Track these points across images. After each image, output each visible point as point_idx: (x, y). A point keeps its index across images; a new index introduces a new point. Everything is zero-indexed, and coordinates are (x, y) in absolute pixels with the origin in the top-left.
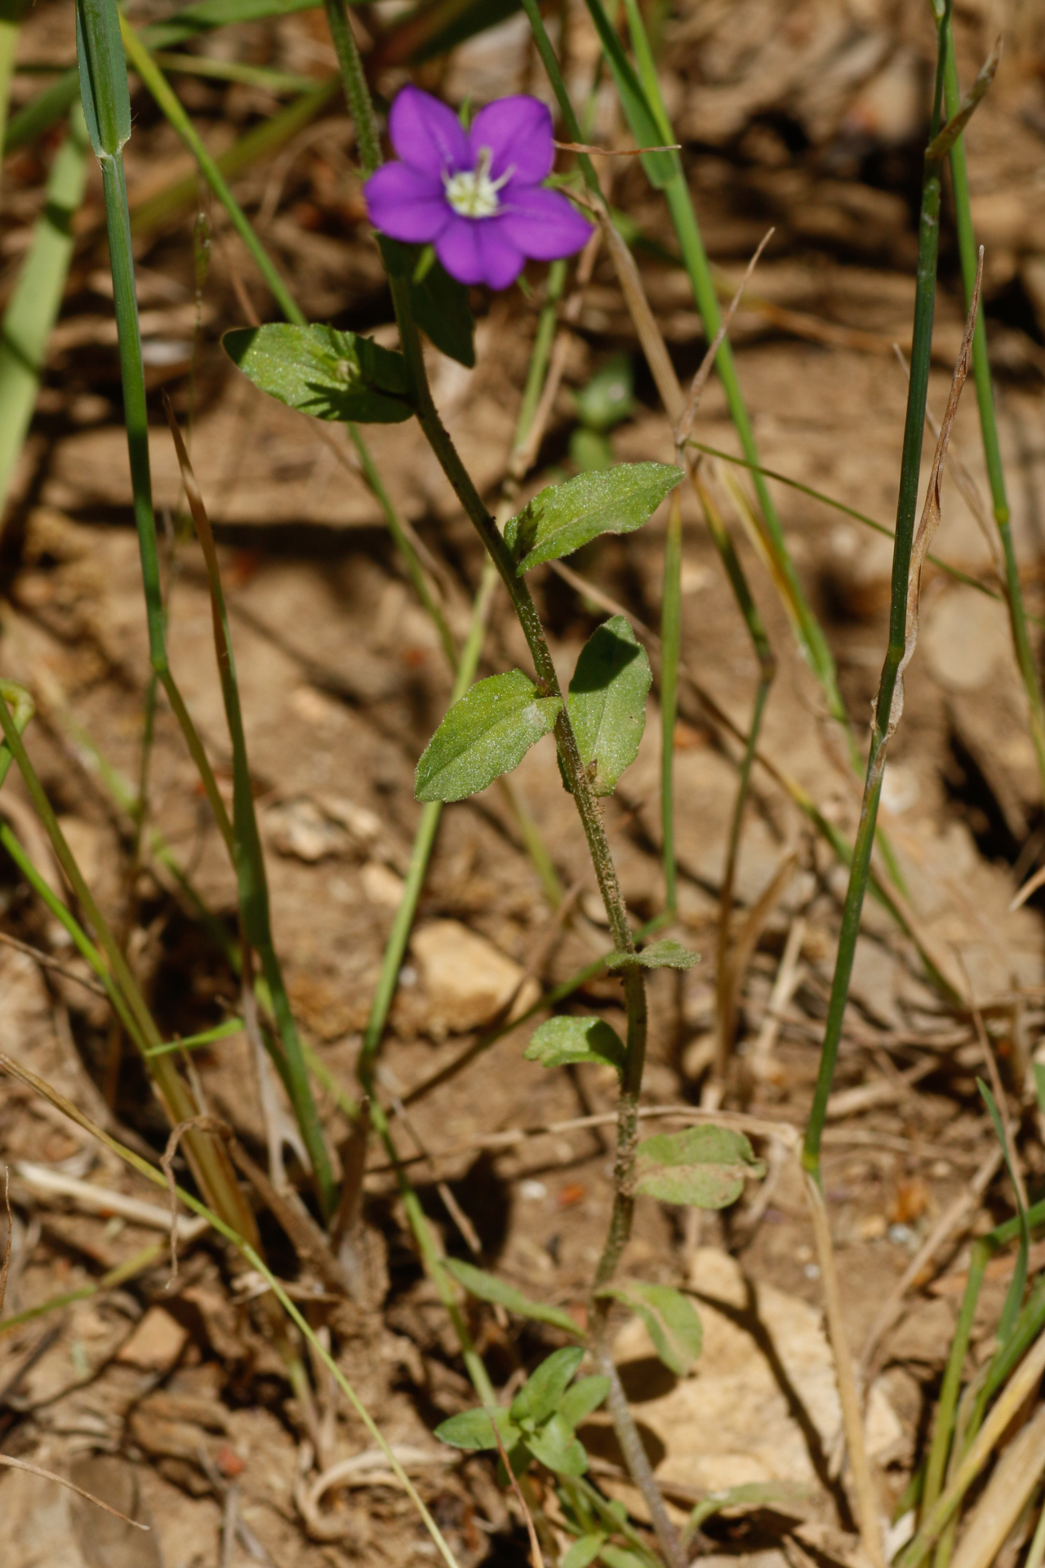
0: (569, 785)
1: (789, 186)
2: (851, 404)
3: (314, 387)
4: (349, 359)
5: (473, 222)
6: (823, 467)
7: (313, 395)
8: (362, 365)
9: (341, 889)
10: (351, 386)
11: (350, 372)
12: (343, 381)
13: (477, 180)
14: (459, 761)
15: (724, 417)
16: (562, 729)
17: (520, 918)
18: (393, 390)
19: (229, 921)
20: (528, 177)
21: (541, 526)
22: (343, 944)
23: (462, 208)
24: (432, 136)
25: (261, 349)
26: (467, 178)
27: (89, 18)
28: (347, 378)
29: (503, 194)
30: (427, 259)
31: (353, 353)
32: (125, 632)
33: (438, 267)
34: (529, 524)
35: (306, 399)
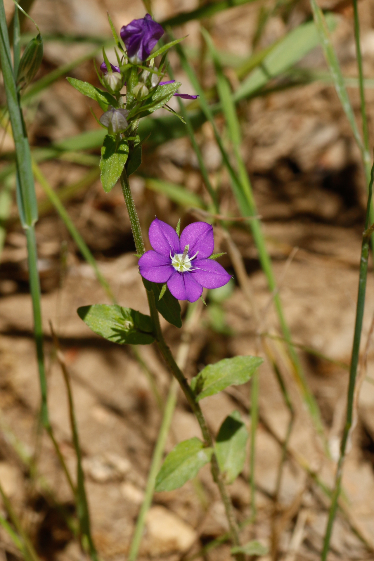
0: (216, 480)
1: (294, 189)
2: (320, 282)
3: (114, 330)
4: (129, 320)
5: (181, 274)
6: (309, 311)
7: (114, 333)
8: (134, 321)
9: (114, 492)
10: (130, 330)
11: (130, 326)
12: (127, 329)
13: (184, 257)
14: (172, 475)
15: (267, 289)
16: (214, 460)
17: (187, 505)
18: (147, 331)
19: (70, 508)
20: (205, 255)
21: (206, 382)
22: (116, 516)
23: (178, 268)
24: (165, 238)
25: (93, 314)
26: (180, 256)
27: (21, 174)
28: (128, 328)
29: (193, 262)
30: (164, 289)
31: (131, 318)
32: (25, 385)
33: (168, 292)
34: (201, 382)
35: (111, 335)
